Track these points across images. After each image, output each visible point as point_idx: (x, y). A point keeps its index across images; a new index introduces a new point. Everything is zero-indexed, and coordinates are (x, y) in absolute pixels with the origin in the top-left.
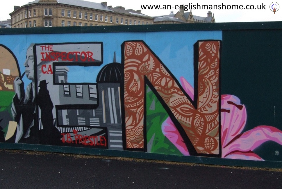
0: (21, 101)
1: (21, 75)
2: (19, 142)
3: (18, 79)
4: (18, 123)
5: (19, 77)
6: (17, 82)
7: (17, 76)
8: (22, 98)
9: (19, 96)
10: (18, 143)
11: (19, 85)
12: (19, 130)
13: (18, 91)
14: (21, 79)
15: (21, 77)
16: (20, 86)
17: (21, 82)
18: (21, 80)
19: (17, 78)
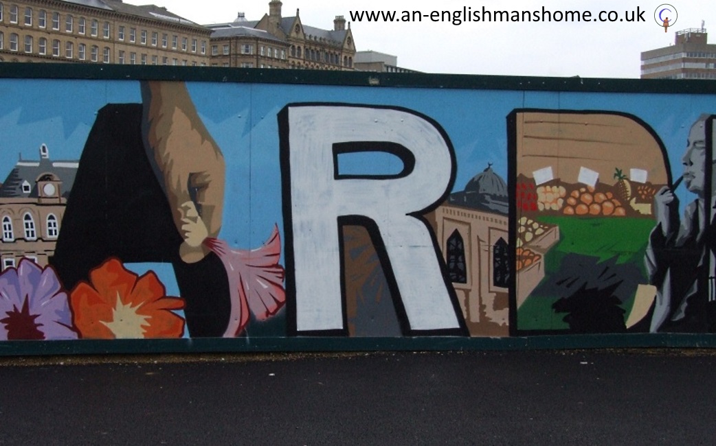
0: (668, 239)
1: (674, 183)
2: (659, 330)
3: (666, 190)
4: (660, 288)
5: (667, 187)
6: (663, 199)
7: (664, 185)
8: (672, 233)
9: (665, 229)
10: (655, 332)
11: (667, 205)
12: (661, 304)
13: (663, 219)
14: (672, 191)
15: (672, 187)
16: (668, 207)
17: (672, 198)
18: (671, 194)
19: (662, 189)
